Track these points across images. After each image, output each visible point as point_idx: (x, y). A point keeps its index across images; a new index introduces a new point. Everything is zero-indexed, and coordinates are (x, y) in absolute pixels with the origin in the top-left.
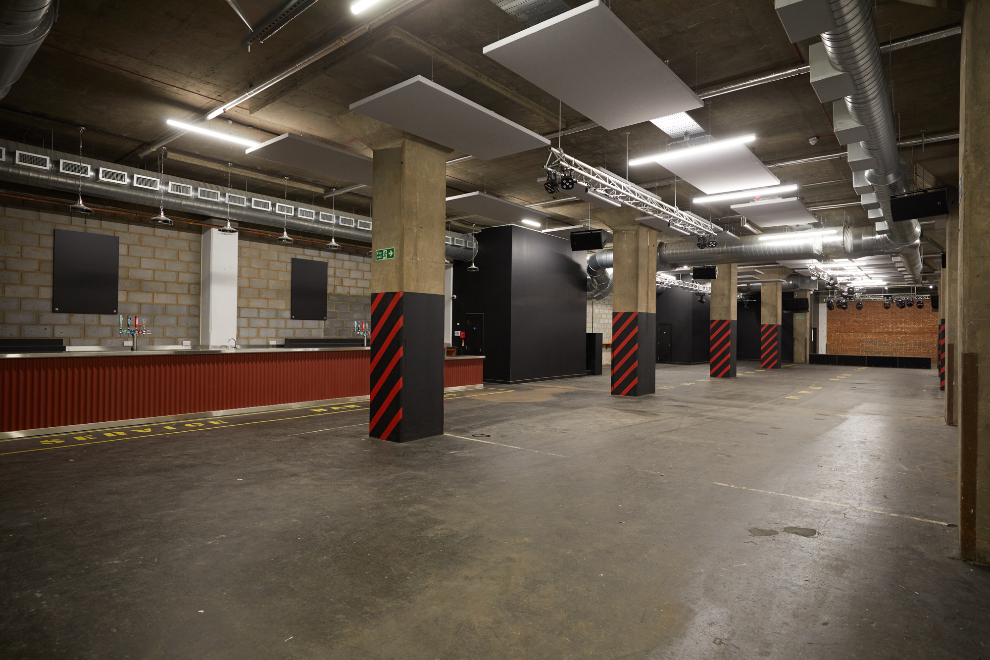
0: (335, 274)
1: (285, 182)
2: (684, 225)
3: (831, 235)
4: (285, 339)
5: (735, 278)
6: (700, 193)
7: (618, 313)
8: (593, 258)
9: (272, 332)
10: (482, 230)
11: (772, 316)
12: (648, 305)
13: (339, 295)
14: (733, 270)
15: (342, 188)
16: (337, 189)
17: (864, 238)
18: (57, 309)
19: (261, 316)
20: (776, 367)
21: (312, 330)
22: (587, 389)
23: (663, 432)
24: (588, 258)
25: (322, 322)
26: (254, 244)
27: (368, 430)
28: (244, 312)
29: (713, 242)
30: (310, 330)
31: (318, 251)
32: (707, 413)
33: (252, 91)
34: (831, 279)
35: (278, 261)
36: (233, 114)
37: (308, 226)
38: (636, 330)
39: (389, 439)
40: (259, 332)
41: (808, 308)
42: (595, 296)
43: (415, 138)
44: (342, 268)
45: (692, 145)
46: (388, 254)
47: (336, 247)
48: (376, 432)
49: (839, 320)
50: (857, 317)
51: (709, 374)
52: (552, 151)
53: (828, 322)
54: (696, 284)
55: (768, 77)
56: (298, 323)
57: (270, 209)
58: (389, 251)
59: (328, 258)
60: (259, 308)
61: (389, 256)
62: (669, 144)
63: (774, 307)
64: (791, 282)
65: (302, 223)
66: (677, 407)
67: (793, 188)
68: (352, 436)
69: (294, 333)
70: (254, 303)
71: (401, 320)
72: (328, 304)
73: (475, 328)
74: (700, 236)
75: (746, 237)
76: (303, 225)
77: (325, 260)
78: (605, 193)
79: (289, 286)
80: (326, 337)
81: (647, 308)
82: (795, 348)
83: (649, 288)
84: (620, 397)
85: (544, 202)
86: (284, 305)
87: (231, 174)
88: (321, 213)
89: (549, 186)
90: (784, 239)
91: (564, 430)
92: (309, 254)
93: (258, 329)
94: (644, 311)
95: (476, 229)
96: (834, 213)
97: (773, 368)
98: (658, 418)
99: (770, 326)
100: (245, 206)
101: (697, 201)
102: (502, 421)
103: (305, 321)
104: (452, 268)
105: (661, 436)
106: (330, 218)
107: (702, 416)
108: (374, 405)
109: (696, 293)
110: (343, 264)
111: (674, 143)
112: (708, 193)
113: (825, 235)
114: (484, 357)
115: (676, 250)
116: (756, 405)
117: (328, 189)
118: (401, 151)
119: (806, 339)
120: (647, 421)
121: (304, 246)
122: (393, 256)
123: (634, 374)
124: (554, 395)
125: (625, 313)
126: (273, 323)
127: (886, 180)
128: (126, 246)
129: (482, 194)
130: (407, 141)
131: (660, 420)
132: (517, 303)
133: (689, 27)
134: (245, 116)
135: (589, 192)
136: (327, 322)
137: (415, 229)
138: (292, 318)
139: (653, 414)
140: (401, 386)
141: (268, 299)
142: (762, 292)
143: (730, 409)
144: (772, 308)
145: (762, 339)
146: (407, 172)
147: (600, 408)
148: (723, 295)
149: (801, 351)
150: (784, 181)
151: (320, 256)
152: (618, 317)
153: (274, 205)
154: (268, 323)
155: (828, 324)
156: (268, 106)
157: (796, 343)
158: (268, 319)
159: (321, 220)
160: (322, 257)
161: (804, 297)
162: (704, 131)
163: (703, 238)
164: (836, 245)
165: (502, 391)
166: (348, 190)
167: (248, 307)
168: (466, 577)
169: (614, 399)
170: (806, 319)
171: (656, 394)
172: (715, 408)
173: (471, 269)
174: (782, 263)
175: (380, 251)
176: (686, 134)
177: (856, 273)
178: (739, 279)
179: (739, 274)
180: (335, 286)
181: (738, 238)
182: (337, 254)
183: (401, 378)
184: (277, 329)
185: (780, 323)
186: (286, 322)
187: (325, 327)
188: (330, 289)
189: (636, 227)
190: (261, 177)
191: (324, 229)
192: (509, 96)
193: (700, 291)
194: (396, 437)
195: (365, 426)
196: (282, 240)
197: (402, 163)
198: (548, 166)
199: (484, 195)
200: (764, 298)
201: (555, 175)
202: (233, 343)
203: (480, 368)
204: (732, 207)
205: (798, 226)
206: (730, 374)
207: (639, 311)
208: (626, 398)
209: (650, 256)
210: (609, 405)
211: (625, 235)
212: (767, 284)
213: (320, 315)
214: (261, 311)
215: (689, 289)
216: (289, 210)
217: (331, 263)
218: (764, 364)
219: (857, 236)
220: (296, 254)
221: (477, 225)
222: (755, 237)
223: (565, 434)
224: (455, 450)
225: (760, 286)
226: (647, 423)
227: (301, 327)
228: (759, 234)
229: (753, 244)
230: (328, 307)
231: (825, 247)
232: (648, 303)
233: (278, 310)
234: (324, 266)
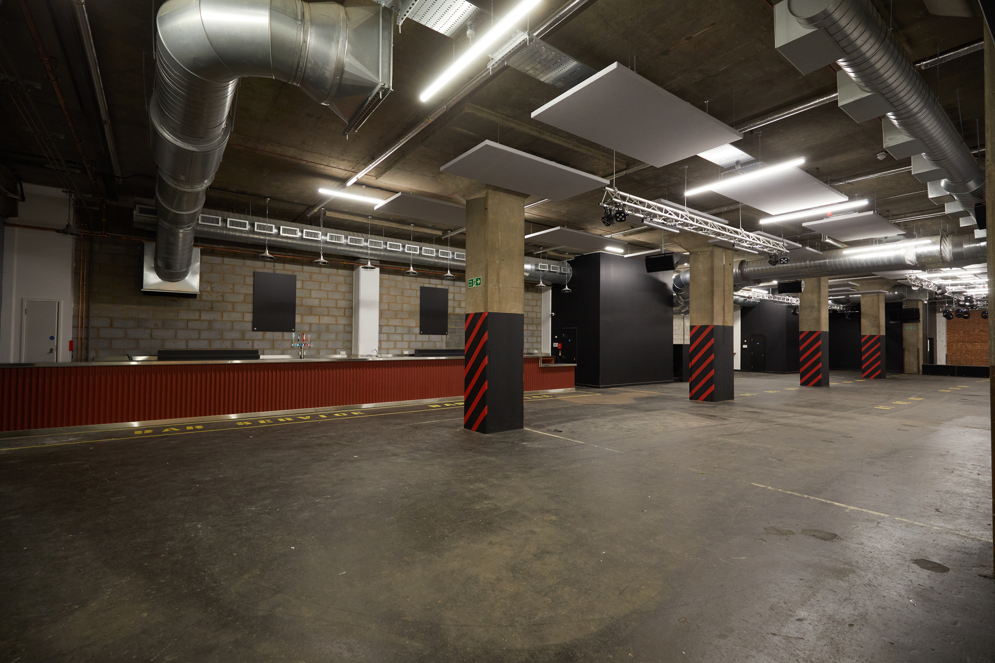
0: (454, 298)
1: (411, 228)
2: (751, 244)
3: (926, 245)
4: (415, 350)
5: (825, 291)
6: (767, 215)
7: (695, 326)
8: (678, 277)
9: (406, 345)
10: (575, 257)
11: (874, 327)
12: (724, 319)
13: (457, 315)
14: (823, 283)
15: (455, 230)
16: (452, 231)
17: (966, 246)
18: (255, 329)
19: (397, 332)
20: (880, 377)
21: (437, 343)
22: (669, 395)
23: (723, 435)
24: (674, 277)
25: (444, 336)
26: (392, 276)
27: (463, 423)
28: (384, 329)
29: (784, 259)
30: (435, 342)
31: (441, 281)
32: (778, 420)
33: (374, 163)
34: (939, 289)
35: (410, 289)
36: (365, 180)
37: (431, 261)
38: (712, 341)
39: (477, 430)
40: (396, 344)
41: (919, 318)
42: (683, 311)
43: (497, 189)
44: (460, 293)
45: (743, 173)
46: (476, 282)
47: (450, 277)
48: (468, 425)
49: (962, 330)
50: (984, 327)
51: (799, 383)
52: (607, 190)
53: (947, 331)
54: (788, 298)
55: (812, 103)
56: (425, 337)
57: (401, 249)
58: (477, 280)
59: (449, 286)
60: (396, 326)
62: (722, 174)
63: (876, 317)
64: (896, 293)
65: (426, 259)
66: (750, 413)
67: (864, 203)
68: (451, 427)
69: (423, 345)
70: (393, 322)
71: (486, 335)
72: (448, 322)
73: (570, 341)
74: (771, 253)
75: (831, 251)
76: (427, 261)
77: (447, 287)
78: (663, 221)
79: (418, 308)
80: (447, 348)
81: (724, 321)
82: (906, 359)
83: (726, 303)
84: (697, 402)
85: (623, 231)
86: (414, 323)
87: (371, 224)
88: (440, 250)
89: (605, 220)
90: (872, 252)
91: (630, 429)
92: (434, 283)
93: (395, 342)
94: (721, 324)
95: (569, 257)
96: (929, 223)
97: (876, 378)
98: (725, 422)
99: (872, 337)
100: (382, 248)
101: (763, 222)
102: (578, 420)
103: (431, 336)
104: (551, 290)
105: (720, 439)
106: (447, 254)
107: (772, 422)
108: (468, 403)
109: (788, 306)
110: (460, 290)
111: (730, 171)
112: (773, 214)
113: (919, 245)
114: (576, 365)
115: (758, 266)
116: (836, 414)
117: (445, 232)
118: (485, 199)
119: (918, 349)
120: (713, 424)
121: (430, 277)
122: (480, 284)
123: (710, 382)
124: (635, 399)
125: (701, 326)
126: (406, 337)
127: (967, 188)
128: (301, 282)
129: (563, 228)
130: (490, 191)
131: (726, 424)
132: (604, 318)
133: (721, 70)
134: (372, 181)
135: (645, 222)
136: (448, 336)
137: (498, 262)
138: (421, 334)
139: (722, 418)
140: (487, 388)
141: (402, 319)
142: (862, 303)
143: (806, 417)
144: (874, 319)
145: (863, 350)
146: (491, 216)
147: (673, 412)
148: (813, 307)
149: (913, 360)
151: (442, 284)
152: (695, 330)
153: (404, 246)
154: (402, 338)
155: (947, 334)
156: (387, 173)
157: (906, 353)
158: (402, 334)
159: (440, 256)
160: (444, 285)
161: (915, 307)
162: (754, 159)
163: (775, 254)
164: (933, 254)
165: (590, 394)
166: (459, 232)
167: (387, 325)
168: (491, 543)
169: (690, 404)
170: (918, 330)
171: (736, 400)
172: (790, 415)
173: (564, 290)
174: (880, 274)
175: (471, 280)
176: (738, 163)
177: (975, 281)
178: (830, 292)
179: (830, 287)
180: (454, 307)
181: (821, 253)
182: (456, 282)
183: (487, 382)
184: (409, 342)
185: (883, 333)
186: (416, 336)
187: (446, 340)
188: (450, 310)
189: (710, 249)
190: (394, 225)
191: (443, 263)
192: (571, 147)
193: (793, 303)
194: (483, 429)
195: (461, 420)
196: (409, 273)
197: (486, 209)
198: (603, 203)
199: (566, 229)
200: (864, 309)
201: (611, 210)
202: (375, 353)
203: (572, 374)
204: (804, 225)
205: (886, 238)
206: (822, 383)
207: (715, 323)
208: (702, 403)
209: (726, 274)
210: (683, 409)
211: (701, 256)
212: (867, 295)
213: (442, 330)
214: (397, 328)
215: (781, 302)
216: (415, 250)
217: (451, 289)
218: (866, 374)
219: (955, 245)
220: (423, 284)
221: (569, 254)
222: (839, 251)
223: (629, 433)
224: (527, 441)
225: (859, 298)
226: (712, 426)
227: (428, 340)
228: (845, 248)
229: (838, 258)
230: (448, 324)
231: (919, 257)
232: (724, 317)
233: (410, 327)
234: (446, 292)
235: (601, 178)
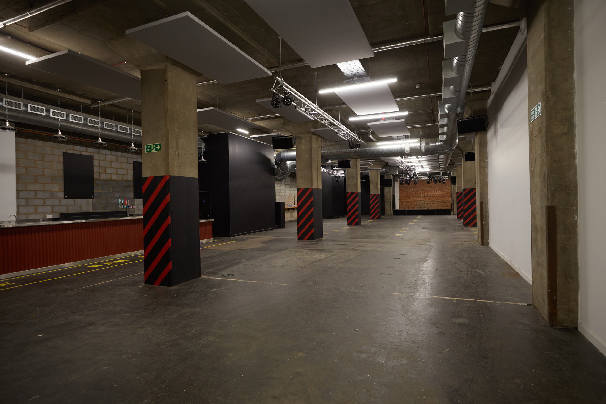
0: (99, 164)
1: (58, 93)
2: (343, 134)
3: (414, 142)
4: (60, 214)
5: (359, 167)
6: (355, 115)
7: (301, 189)
8: (278, 155)
9: (49, 209)
10: (207, 135)
11: (376, 189)
12: (318, 184)
13: (103, 180)
14: (358, 163)
15: (106, 100)
16: (102, 101)
17: (431, 145)
19: (38, 197)
20: (379, 218)
21: (83, 206)
22: (281, 238)
23: (343, 262)
24: (275, 155)
25: (90, 200)
26: (29, 141)
27: (143, 278)
28: (22, 194)
29: (358, 145)
30: (81, 206)
31: (85, 148)
32: (360, 248)
33: (34, 11)
34: (408, 168)
35: (52, 154)
36: (12, 30)
37: (77, 128)
38: (312, 199)
39: (161, 284)
40: (37, 209)
41: (392, 184)
42: (278, 179)
43: (176, 63)
44: (105, 160)
45: (358, 83)
46: (155, 148)
47: (102, 144)
48: (150, 280)
49: (405, 190)
50: (413, 189)
51: (346, 223)
52: (277, 79)
53: (399, 192)
54: (335, 171)
55: (407, 43)
56: (71, 201)
57: (45, 114)
58: (156, 146)
59: (94, 153)
60: (36, 191)
61: (156, 149)
62: (344, 81)
63: (376, 184)
64: (384, 170)
65: (72, 126)
66: (340, 246)
67: (406, 113)
68: (130, 285)
69: (68, 209)
70: (31, 187)
71: (169, 197)
72: (94, 187)
73: (204, 201)
74: (350, 141)
75: (369, 143)
76: (74, 128)
77: (92, 155)
79: (61, 173)
80: (94, 211)
81: (317, 186)
82: (386, 207)
83: (318, 173)
84: (304, 241)
85: (253, 117)
86: (58, 188)
87: (8, 83)
88: (88, 119)
89: (274, 103)
90: (389, 145)
91: (282, 266)
92: (78, 150)
93: (36, 207)
94: (316, 187)
95: (204, 135)
96: (415, 130)
97: (377, 218)
98: (334, 253)
99: (375, 195)
100: (21, 109)
101: (351, 119)
102: (238, 263)
103: (76, 200)
105: (343, 265)
106: (96, 123)
107: (358, 250)
108: (148, 261)
109: (335, 177)
110: (106, 157)
111: (347, 80)
112: (358, 115)
113: (411, 142)
114: (213, 220)
115: (329, 150)
116: (383, 241)
117: (95, 101)
118: (164, 71)
119: (391, 201)
120: (329, 255)
121: (73, 144)
122: (160, 149)
123: (311, 227)
124: (263, 243)
125: (305, 189)
126: (49, 202)
127: (456, 110)
129: (216, 109)
130: (169, 65)
131: (336, 255)
132: (233, 184)
134: (25, 33)
136: (94, 200)
137: (177, 130)
138: (65, 198)
139: (329, 251)
140: (170, 245)
141: (44, 184)
142: (370, 175)
143: (370, 245)
144: (376, 185)
145: (371, 202)
146: (170, 88)
147: (296, 250)
148: (353, 177)
149: (388, 208)
150: (401, 109)
151: (87, 151)
152: (300, 191)
153: (48, 111)
154: (44, 202)
155: (399, 193)
156: (47, 27)
157: (386, 204)
158: (44, 199)
159: (88, 124)
160: (89, 152)
161: (389, 178)
162: (366, 74)
163: (352, 142)
164: (417, 148)
167: (26, 190)
169: (301, 243)
170: (390, 190)
171: (324, 238)
172: (362, 244)
173: (201, 161)
174: (383, 158)
175: (149, 146)
176: (355, 75)
177: (417, 164)
178: (361, 168)
179: (361, 165)
180: (100, 173)
181: (365, 143)
182: (101, 150)
183: (170, 239)
184: (53, 206)
185: (379, 193)
186: (60, 200)
187: (93, 203)
188: (96, 176)
189: (310, 135)
190: (36, 88)
191: (91, 131)
193: (337, 175)
194: (168, 282)
196: (57, 137)
197: (166, 80)
198: (273, 89)
200: (371, 179)
201: (279, 96)
202: (14, 219)
203: (211, 227)
204: (368, 124)
205: (397, 137)
206: (358, 224)
207: (314, 187)
208: (308, 242)
209: (318, 153)
210: (300, 247)
211: (303, 140)
212: (372, 171)
213: (88, 194)
214: (38, 193)
215: (331, 174)
216: (62, 115)
217: (96, 156)
218: (372, 216)
219: (427, 144)
220: (67, 150)
221: (204, 132)
222: (374, 143)
223: (284, 269)
224: (214, 288)
225: (369, 172)
226: (329, 257)
227: (73, 204)
228: (376, 141)
229: (373, 147)
230: (94, 189)
231: (411, 149)
232: (318, 182)
233: (52, 192)
234: (91, 158)
235: (266, 69)
